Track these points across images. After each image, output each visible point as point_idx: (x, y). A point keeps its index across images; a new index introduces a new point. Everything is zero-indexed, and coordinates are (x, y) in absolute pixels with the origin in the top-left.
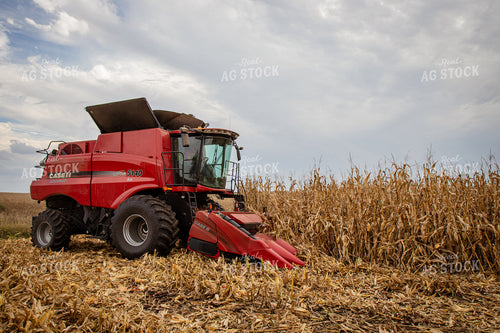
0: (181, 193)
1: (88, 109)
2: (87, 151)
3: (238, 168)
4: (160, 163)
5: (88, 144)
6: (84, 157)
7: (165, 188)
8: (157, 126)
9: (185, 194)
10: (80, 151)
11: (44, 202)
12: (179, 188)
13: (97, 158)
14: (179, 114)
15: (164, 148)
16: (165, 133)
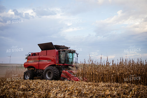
0: (60, 66)
1: (38, 45)
2: (38, 55)
3: (77, 59)
4: (55, 58)
5: (38, 53)
6: (37, 57)
7: (56, 64)
8: (55, 49)
9: (61, 66)
10: (36, 55)
11: (27, 68)
12: (60, 64)
13: (40, 57)
14: (60, 46)
15: (56, 54)
16: (57, 51)
